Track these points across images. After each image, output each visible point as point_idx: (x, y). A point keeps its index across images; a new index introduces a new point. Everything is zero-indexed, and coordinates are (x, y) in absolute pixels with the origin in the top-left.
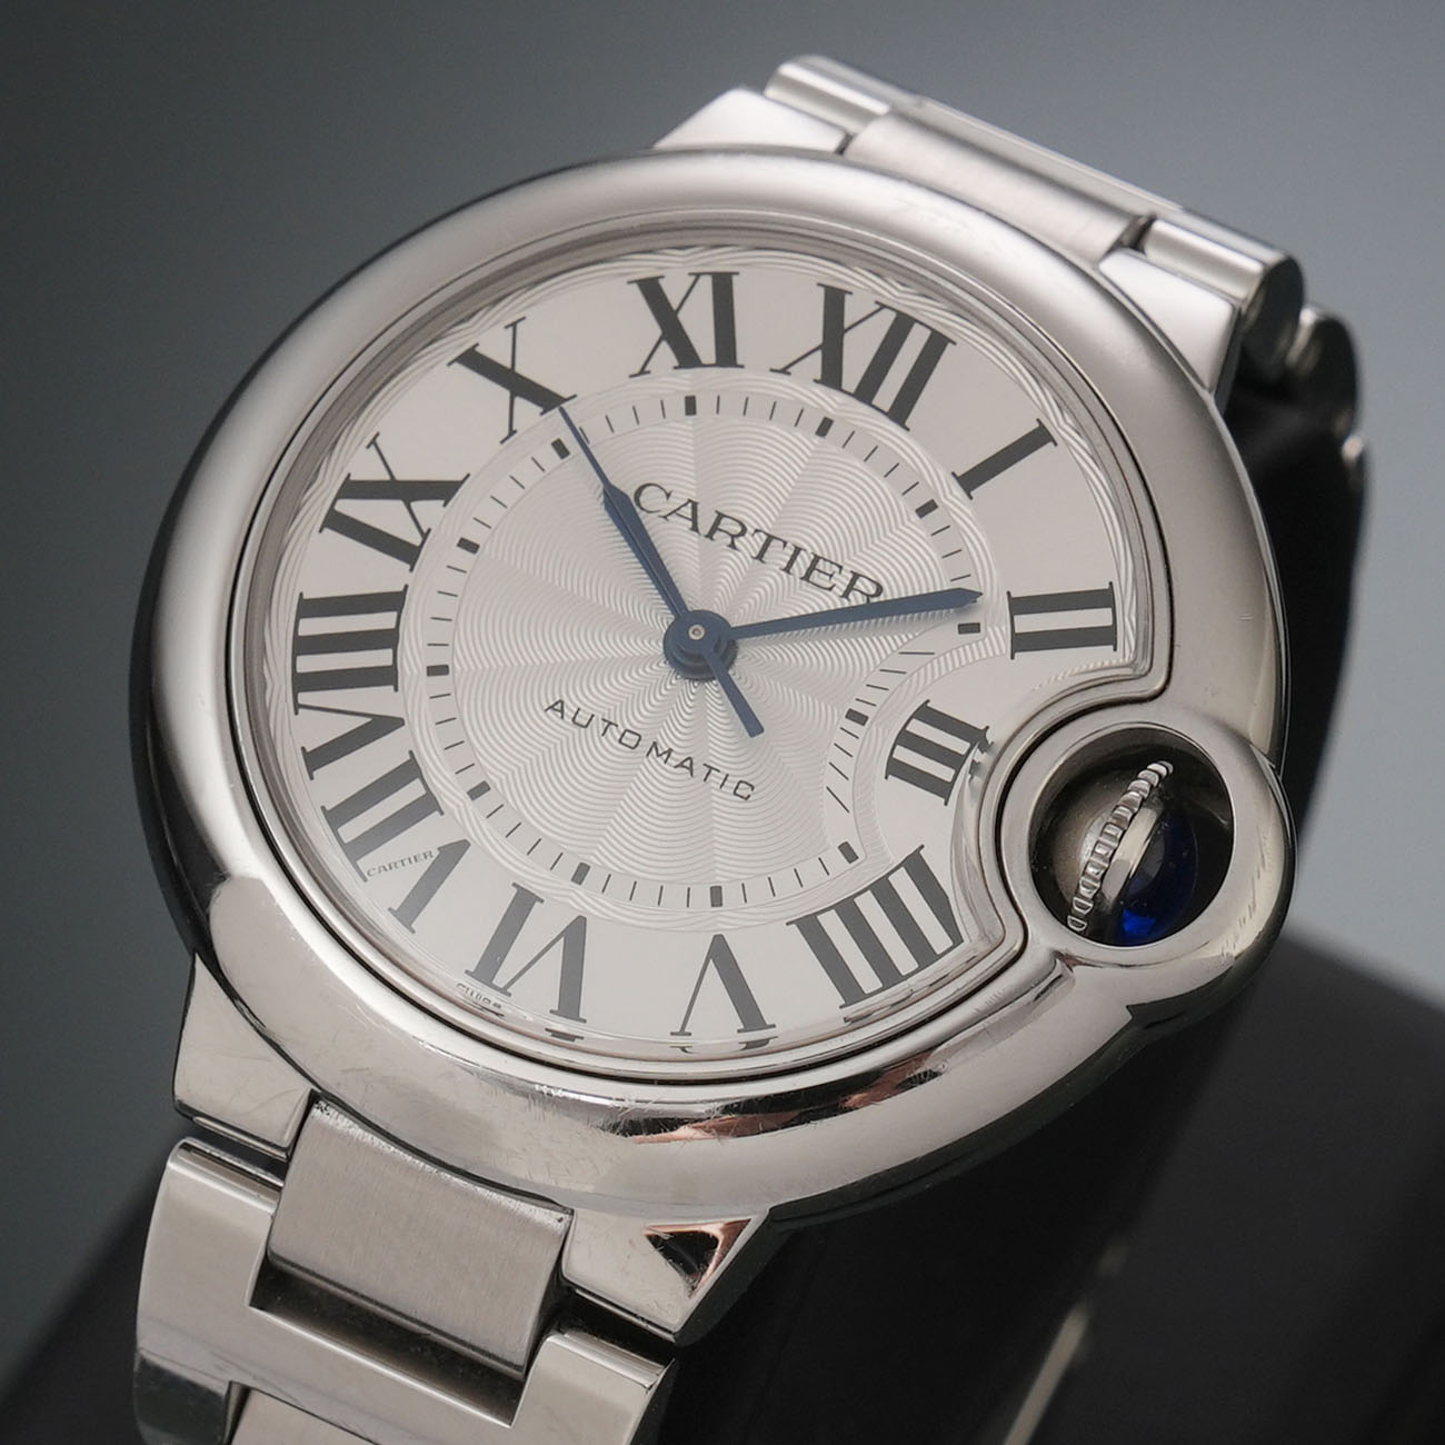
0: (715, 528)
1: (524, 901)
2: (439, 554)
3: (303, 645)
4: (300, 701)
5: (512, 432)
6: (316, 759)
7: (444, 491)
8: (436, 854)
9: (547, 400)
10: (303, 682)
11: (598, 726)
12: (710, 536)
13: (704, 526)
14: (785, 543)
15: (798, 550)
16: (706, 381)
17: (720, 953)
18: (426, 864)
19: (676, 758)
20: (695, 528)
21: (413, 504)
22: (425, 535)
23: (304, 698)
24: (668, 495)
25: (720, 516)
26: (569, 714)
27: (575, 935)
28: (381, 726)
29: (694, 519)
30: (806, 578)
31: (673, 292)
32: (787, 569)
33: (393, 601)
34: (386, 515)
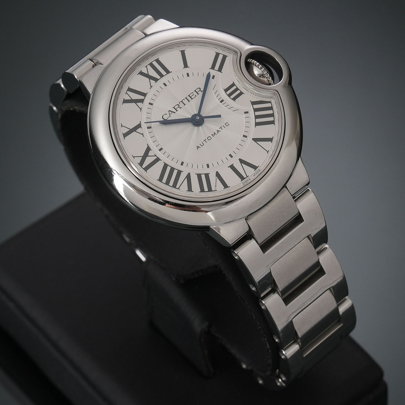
0: (176, 109)
1: (232, 167)
2: (160, 155)
3: (167, 183)
4: (178, 188)
5: (142, 134)
6: (190, 189)
7: (148, 149)
8: (217, 177)
9: (139, 126)
10: (174, 186)
11: (204, 142)
12: (177, 111)
13: (174, 111)
14: (184, 99)
15: (186, 98)
16: (147, 100)
17: (256, 140)
18: (218, 179)
19: (216, 133)
20: (174, 113)
21: (149, 155)
22: (155, 156)
23: (177, 187)
24: (166, 114)
25: (174, 108)
26: (200, 146)
27: (242, 161)
28: (188, 177)
29: (173, 112)
30: (192, 99)
31: (127, 98)
32: (189, 101)
33: (166, 166)
34: (148, 161)
